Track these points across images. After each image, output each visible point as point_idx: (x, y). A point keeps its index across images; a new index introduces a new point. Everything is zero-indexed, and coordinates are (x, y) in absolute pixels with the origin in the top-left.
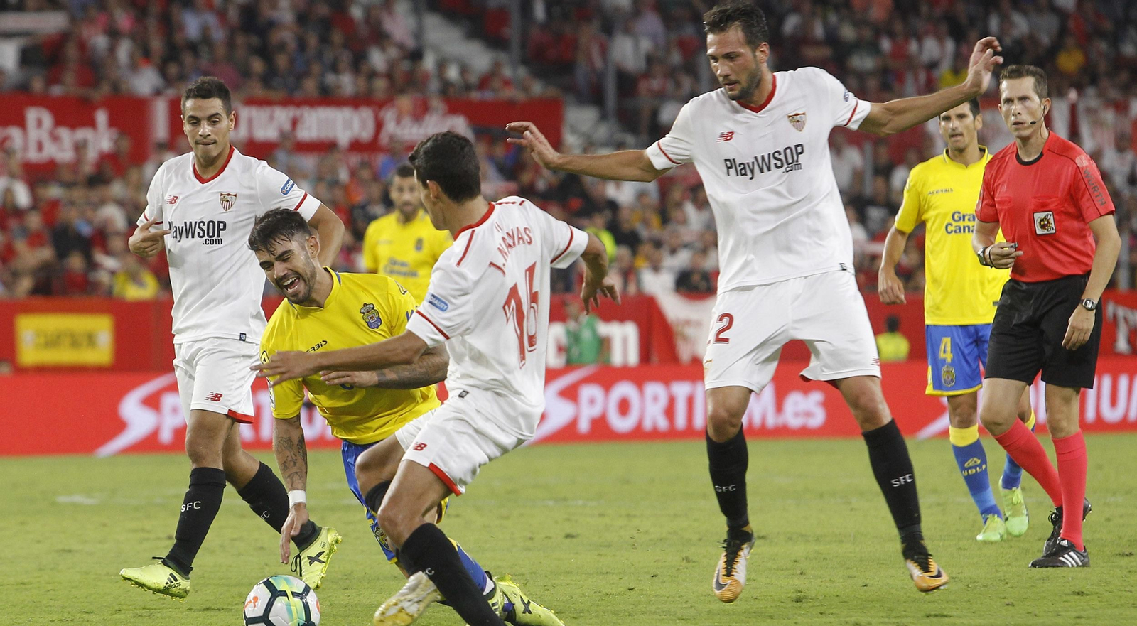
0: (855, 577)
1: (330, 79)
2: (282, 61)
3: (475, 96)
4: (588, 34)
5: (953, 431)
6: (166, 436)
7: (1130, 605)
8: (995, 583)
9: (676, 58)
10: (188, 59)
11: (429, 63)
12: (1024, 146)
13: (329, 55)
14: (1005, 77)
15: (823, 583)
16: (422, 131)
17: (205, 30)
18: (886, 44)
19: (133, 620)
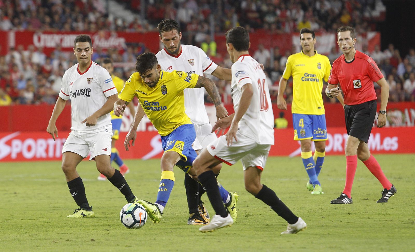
0: (267, 208)
1: (75, 25)
2: (56, 18)
3: (128, 31)
4: (169, 8)
5: (303, 154)
6: (14, 156)
7: (367, 218)
8: (318, 210)
9: (202, 17)
10: (22, 17)
11: (111, 19)
12: (347, 56)
13: (74, 15)
14: (340, 31)
15: (255, 210)
16: (108, 44)
17: (28, 7)
18: (278, 12)
19: (1, 223)
